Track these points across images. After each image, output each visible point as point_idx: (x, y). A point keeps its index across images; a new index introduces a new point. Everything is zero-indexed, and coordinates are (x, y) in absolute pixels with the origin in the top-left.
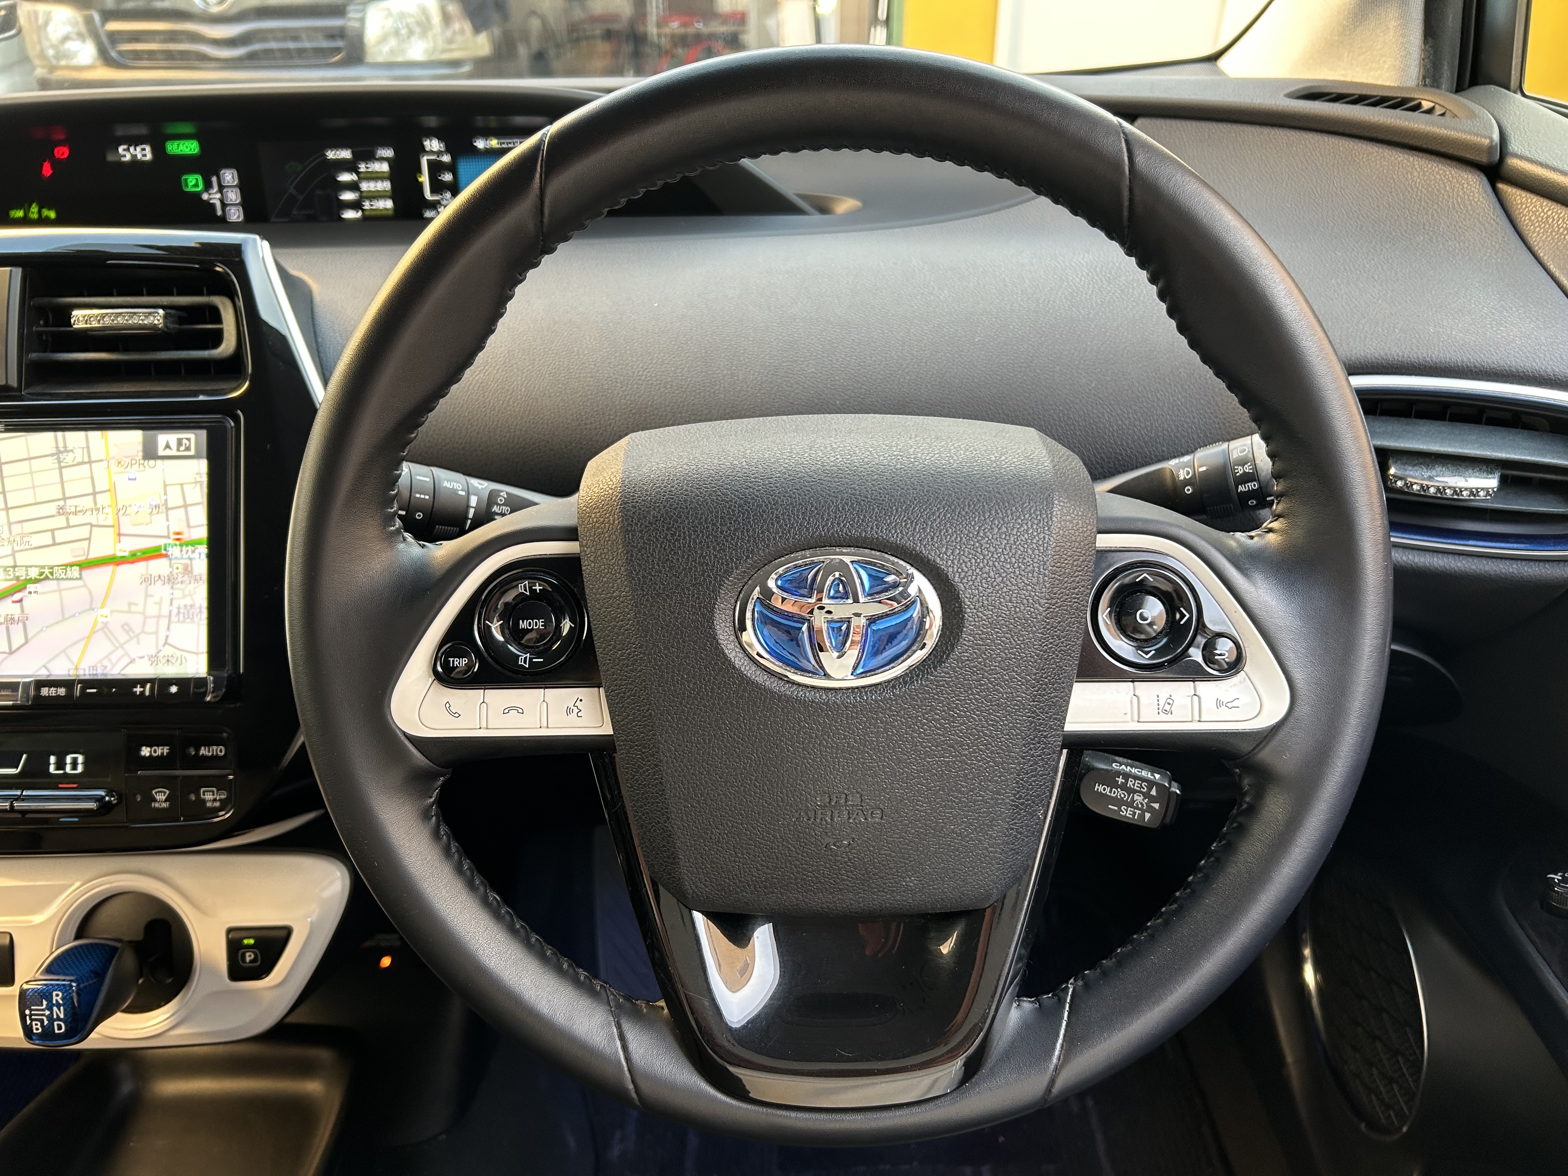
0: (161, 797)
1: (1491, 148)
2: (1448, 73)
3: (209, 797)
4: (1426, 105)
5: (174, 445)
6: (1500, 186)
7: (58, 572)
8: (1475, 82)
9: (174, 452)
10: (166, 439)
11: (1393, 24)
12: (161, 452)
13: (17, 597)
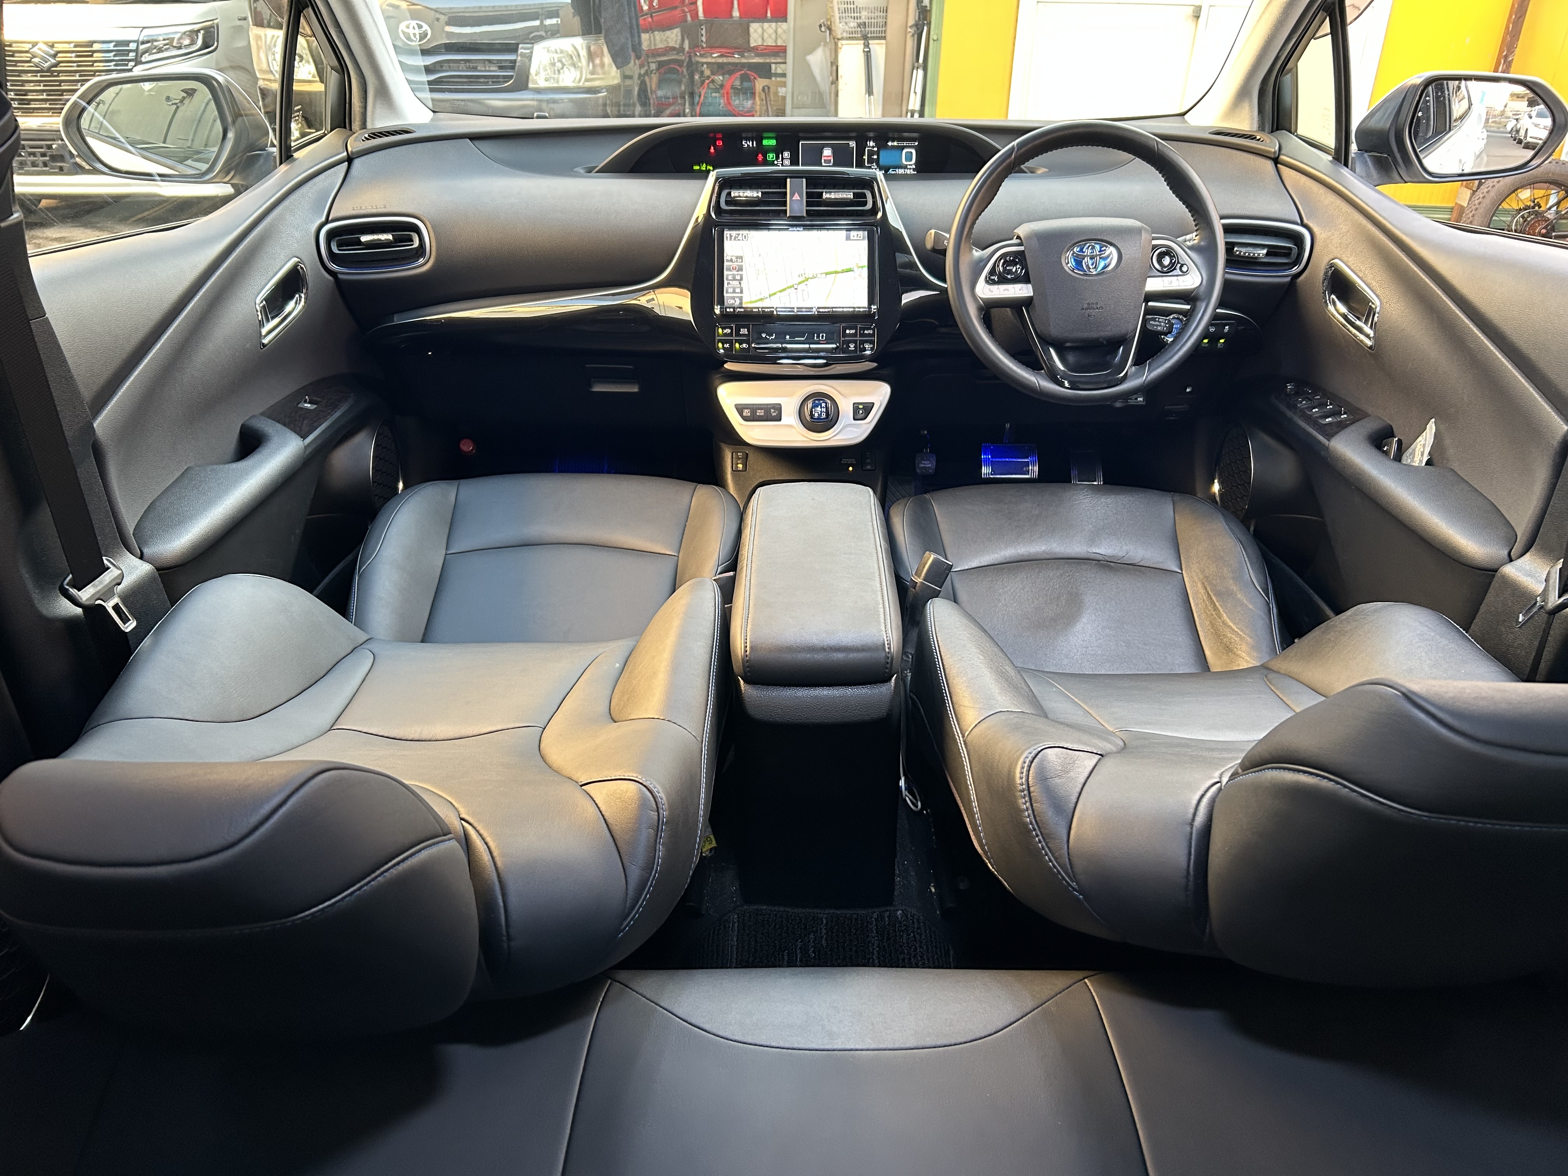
0: (852, 346)
1: (1275, 152)
2: (1268, 127)
3: (867, 346)
4: (1258, 137)
5: (856, 236)
6: (1278, 165)
7: (819, 276)
8: (1277, 129)
9: (856, 238)
10: (853, 234)
11: (1247, 108)
12: (852, 238)
13: (806, 283)
